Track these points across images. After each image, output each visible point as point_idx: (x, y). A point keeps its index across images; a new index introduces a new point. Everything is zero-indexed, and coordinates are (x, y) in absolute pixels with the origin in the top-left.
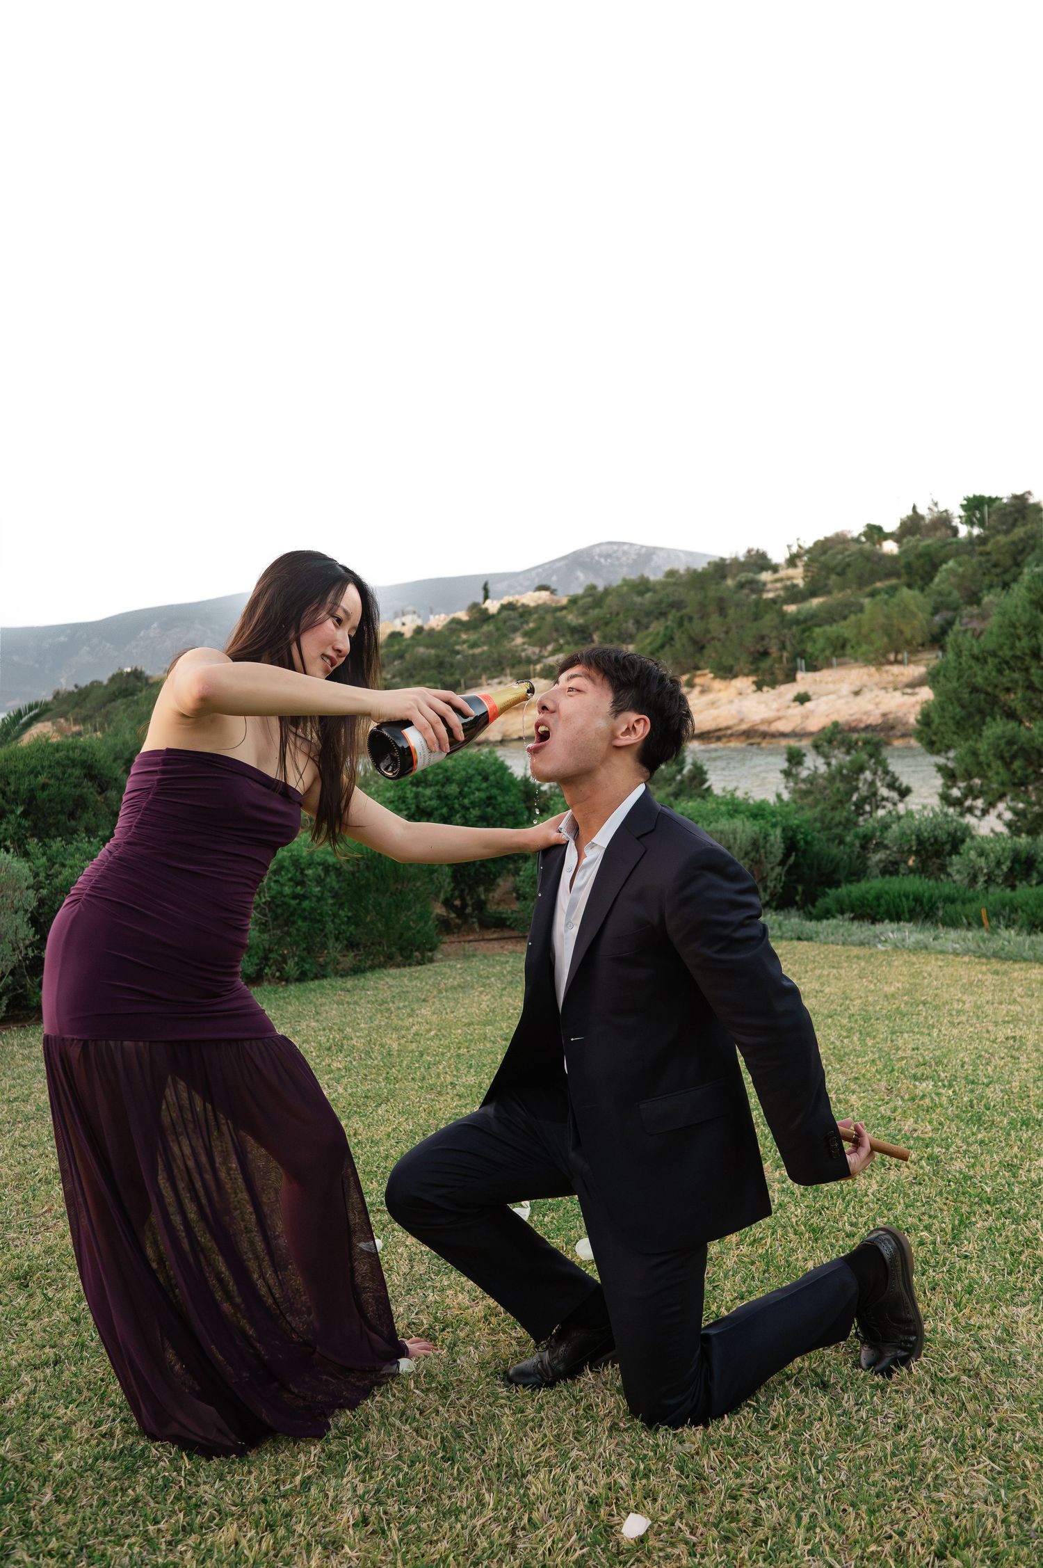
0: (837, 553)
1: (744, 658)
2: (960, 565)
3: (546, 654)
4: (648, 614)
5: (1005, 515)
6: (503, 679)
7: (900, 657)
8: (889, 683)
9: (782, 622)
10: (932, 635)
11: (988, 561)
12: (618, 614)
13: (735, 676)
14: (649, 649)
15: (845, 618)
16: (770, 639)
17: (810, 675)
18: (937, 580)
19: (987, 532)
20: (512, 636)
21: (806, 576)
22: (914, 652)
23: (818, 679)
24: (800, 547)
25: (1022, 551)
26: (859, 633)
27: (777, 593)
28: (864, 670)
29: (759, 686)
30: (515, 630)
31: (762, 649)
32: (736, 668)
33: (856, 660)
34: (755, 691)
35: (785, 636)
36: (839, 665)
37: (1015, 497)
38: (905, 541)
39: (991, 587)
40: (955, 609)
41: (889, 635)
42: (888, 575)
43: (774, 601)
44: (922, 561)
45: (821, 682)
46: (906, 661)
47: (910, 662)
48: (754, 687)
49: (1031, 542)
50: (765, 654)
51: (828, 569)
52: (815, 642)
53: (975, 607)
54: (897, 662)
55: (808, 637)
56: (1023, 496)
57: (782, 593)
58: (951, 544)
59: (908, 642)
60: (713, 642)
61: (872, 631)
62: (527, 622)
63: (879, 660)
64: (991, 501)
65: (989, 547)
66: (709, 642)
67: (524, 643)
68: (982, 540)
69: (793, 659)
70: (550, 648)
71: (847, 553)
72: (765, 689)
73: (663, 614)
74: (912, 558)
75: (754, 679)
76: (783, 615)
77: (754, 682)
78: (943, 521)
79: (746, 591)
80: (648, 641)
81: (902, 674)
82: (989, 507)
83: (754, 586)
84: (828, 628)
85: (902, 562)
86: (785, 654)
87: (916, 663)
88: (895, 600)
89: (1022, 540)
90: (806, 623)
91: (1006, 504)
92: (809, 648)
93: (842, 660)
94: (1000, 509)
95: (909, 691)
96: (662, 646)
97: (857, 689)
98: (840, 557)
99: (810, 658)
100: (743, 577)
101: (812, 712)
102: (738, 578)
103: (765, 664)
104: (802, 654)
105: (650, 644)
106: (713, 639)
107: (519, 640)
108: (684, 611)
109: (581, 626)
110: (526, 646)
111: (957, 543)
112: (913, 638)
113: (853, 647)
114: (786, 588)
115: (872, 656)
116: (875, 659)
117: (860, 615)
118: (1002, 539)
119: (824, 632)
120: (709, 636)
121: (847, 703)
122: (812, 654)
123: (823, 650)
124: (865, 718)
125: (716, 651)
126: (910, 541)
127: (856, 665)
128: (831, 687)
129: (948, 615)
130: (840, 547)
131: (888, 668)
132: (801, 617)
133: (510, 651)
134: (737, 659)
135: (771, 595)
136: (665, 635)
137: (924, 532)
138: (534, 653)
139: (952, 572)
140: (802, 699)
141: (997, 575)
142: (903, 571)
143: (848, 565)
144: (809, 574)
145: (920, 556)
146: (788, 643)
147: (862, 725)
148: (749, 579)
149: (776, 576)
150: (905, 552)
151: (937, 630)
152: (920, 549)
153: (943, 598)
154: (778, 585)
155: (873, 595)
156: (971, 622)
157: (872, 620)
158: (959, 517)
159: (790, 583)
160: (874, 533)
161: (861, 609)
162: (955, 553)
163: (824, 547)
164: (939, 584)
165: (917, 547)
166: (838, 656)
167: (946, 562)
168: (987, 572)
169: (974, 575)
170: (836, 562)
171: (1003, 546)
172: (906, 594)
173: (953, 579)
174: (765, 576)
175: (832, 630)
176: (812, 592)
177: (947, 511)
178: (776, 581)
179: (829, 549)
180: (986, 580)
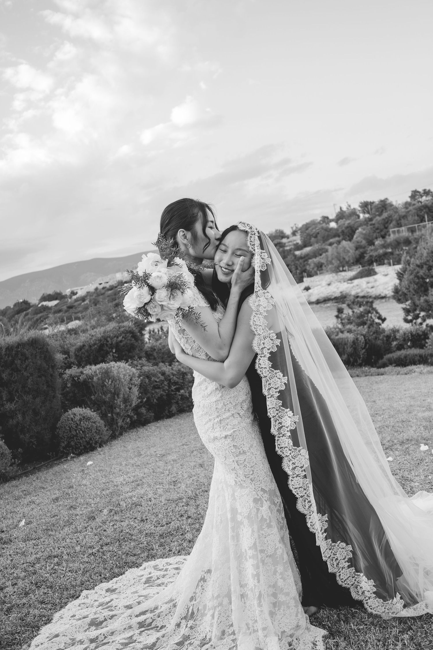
0: (313, 229)
2: (364, 230)
5: (378, 208)
7: (344, 269)
8: (341, 279)
9: (295, 258)
10: (356, 259)
11: (374, 227)
15: (321, 255)
16: (291, 265)
17: (309, 279)
18: (355, 236)
19: (372, 216)
21: (301, 239)
22: (350, 266)
23: (312, 280)
24: (296, 228)
25: (387, 222)
26: (327, 260)
27: (291, 247)
28: (331, 275)
33: (327, 271)
35: (297, 264)
36: (320, 274)
37: (381, 201)
38: (339, 222)
39: (376, 238)
40: (365, 248)
41: (339, 260)
42: (335, 236)
43: (290, 250)
44: (348, 229)
45: (314, 281)
46: (347, 270)
47: (349, 270)
49: (391, 218)
51: (310, 236)
52: (310, 265)
53: (372, 246)
54: (343, 271)
55: (307, 263)
56: (384, 200)
57: (293, 247)
58: (358, 222)
59: (347, 263)
61: (333, 259)
63: (337, 270)
64: (372, 203)
65: (373, 222)
68: (371, 220)
69: (301, 273)
71: (317, 228)
74: (344, 228)
76: (295, 256)
78: (353, 213)
81: (346, 275)
82: (371, 206)
83: (281, 245)
85: (340, 230)
86: (298, 271)
87: (351, 270)
88: (340, 246)
89: (386, 218)
90: (306, 258)
91: (378, 204)
92: (308, 268)
93: (321, 272)
94: (376, 206)
95: (350, 282)
97: (329, 283)
98: (314, 230)
101: (312, 293)
104: (305, 271)
111: (360, 221)
112: (349, 261)
113: (325, 266)
114: (294, 245)
115: (333, 269)
116: (334, 270)
117: (327, 253)
118: (378, 218)
119: (313, 261)
121: (326, 289)
122: (309, 271)
123: (313, 269)
124: (333, 294)
126: (341, 222)
127: (327, 273)
128: (318, 283)
129: (361, 250)
130: (314, 226)
131: (340, 273)
132: (303, 256)
135: (288, 248)
137: (346, 217)
139: (361, 233)
140: (307, 289)
141: (378, 233)
142: (341, 234)
143: (318, 233)
144: (303, 238)
145: (347, 227)
146: (298, 267)
147: (333, 297)
148: (278, 242)
149: (289, 240)
150: (340, 226)
151: (358, 256)
152: (346, 225)
153: (359, 244)
154: (290, 243)
155: (331, 244)
156: (371, 252)
157: (332, 255)
158: (359, 211)
159: (295, 242)
160: (326, 219)
161: (327, 251)
162: (361, 225)
163: (307, 227)
164: (357, 238)
165: (344, 224)
166: (319, 271)
167: (358, 229)
168: (375, 232)
169: (370, 233)
170: (313, 232)
171: (379, 221)
172: (344, 243)
173: (362, 236)
174: (284, 240)
175: (316, 260)
176: (305, 245)
177: (354, 209)
178: (289, 242)
179: (309, 227)
180: (375, 235)
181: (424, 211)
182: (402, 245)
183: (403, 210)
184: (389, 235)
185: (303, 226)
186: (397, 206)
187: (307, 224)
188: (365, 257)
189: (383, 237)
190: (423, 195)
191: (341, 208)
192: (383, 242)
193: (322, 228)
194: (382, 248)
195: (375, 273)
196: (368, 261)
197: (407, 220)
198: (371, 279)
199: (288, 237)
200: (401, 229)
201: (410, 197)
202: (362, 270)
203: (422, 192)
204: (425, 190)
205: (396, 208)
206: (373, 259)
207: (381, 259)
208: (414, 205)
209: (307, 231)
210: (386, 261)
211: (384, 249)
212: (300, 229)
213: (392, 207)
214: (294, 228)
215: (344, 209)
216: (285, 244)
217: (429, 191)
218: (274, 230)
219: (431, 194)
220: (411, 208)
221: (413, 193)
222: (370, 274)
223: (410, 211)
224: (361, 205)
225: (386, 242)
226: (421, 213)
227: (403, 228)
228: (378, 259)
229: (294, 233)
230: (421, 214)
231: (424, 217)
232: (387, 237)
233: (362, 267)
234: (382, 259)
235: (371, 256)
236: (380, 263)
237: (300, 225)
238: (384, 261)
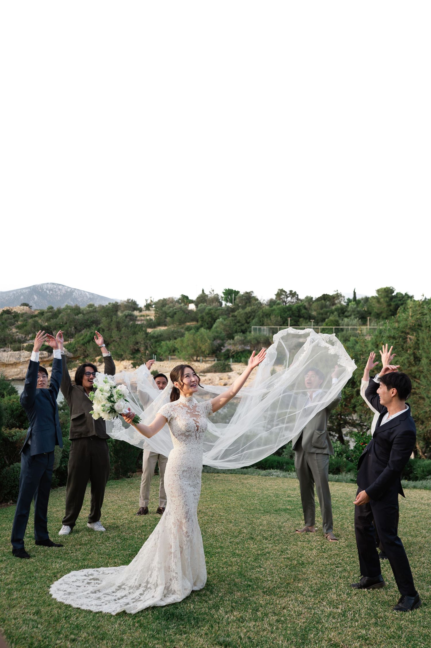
0: (170, 307)
1: (128, 352)
2: (225, 319)
3: (28, 339)
4: (81, 324)
5: (242, 300)
6: (5, 349)
7: (198, 359)
9: (147, 336)
10: (213, 351)
11: (235, 320)
12: (66, 323)
13: (123, 360)
14: (82, 342)
15: (175, 339)
16: (141, 344)
17: (158, 362)
18: (214, 326)
19: (234, 307)
20: (11, 327)
21: (156, 316)
22: (205, 357)
23: (162, 365)
25: (250, 317)
26: (182, 346)
27: (143, 322)
29: (135, 365)
30: (12, 324)
31: (136, 348)
32: (124, 356)
33: (179, 358)
34: (132, 368)
35: (148, 343)
36: (172, 359)
37: (247, 293)
38: (199, 305)
39: (236, 332)
40: (223, 340)
41: (195, 348)
42: (192, 320)
43: (141, 326)
44: (208, 316)
46: (201, 360)
47: (203, 361)
48: (132, 366)
49: (254, 314)
50: (138, 351)
51: (166, 314)
52: (162, 348)
53: (232, 340)
54: (196, 361)
55: (159, 345)
56: (250, 293)
57: (145, 323)
58: (219, 309)
59: (203, 352)
60: (113, 343)
61: (188, 346)
62: (17, 321)
63: (190, 359)
64: (237, 293)
66: (111, 342)
67: (17, 332)
68: (233, 310)
69: (151, 355)
70: (30, 336)
71: (174, 308)
72: (137, 367)
73: (88, 326)
74: (204, 314)
75: (132, 362)
76: (147, 334)
77: (132, 363)
78: (216, 299)
79: (128, 319)
80: (81, 338)
81: (199, 366)
82: (235, 296)
83: (132, 317)
84: (168, 342)
85: (200, 315)
86: (147, 351)
87: (206, 362)
88: (198, 333)
89: (249, 312)
90: (158, 339)
91: (243, 295)
92: (159, 351)
93: (173, 357)
94: (240, 297)
95: (202, 374)
96: (89, 342)
98: (171, 309)
99: (159, 355)
100: (127, 312)
102: (124, 313)
103: (138, 356)
104: (155, 353)
105: (83, 339)
106: (114, 341)
107: (14, 330)
108: (100, 326)
109: (47, 326)
110: (18, 334)
111: (222, 309)
112: (205, 351)
113: (178, 352)
114: (147, 320)
116: (188, 358)
117: (182, 338)
118: (241, 311)
119: (166, 343)
120: (112, 339)
122: (160, 353)
123: (165, 352)
125: (115, 346)
126: (202, 305)
127: (179, 360)
128: (167, 369)
129: (219, 341)
130: (171, 305)
131: (193, 363)
132: (155, 335)
133: (10, 335)
134: (125, 352)
135: (139, 323)
136: (90, 336)
137: (208, 303)
138: (22, 337)
139: (222, 323)
141: (239, 326)
142: (200, 320)
143: (175, 313)
144: (157, 315)
145: (208, 314)
146: (149, 346)
148: (130, 314)
149: (141, 314)
150: (199, 310)
151: (215, 348)
152: (207, 311)
153: (217, 335)
154: (143, 318)
155: (188, 329)
156: (229, 346)
157: (188, 341)
158: (222, 297)
159: (148, 318)
160: (185, 299)
161: (182, 335)
162: (222, 314)
163: (163, 303)
164: (216, 328)
165: (204, 309)
166: (171, 355)
167: (219, 319)
168: (235, 324)
169: (230, 325)
170: (170, 311)
171: (242, 314)
172: (202, 330)
173: (222, 327)
174: (136, 313)
175: (170, 343)
176: (159, 323)
177: (217, 294)
178: (141, 316)
179: (166, 304)
180: (235, 327)
181: (288, 313)
182: (262, 345)
183: (267, 307)
184: (250, 332)
185: (159, 301)
186: (262, 301)
187: (165, 300)
188: (222, 349)
189: (244, 332)
190: (289, 295)
191: (203, 290)
192: (243, 338)
193: (181, 308)
194: (240, 344)
195: (231, 370)
196: (225, 355)
197: (270, 320)
198: (225, 375)
199: (140, 310)
200: (262, 327)
201: (275, 295)
202: (217, 364)
203: (288, 292)
204: (291, 291)
205: (260, 304)
206: (230, 355)
207: (238, 355)
208: (279, 304)
209: (164, 309)
210: (243, 359)
211: (243, 346)
212: (156, 304)
213: (257, 302)
214: (149, 302)
215: (207, 292)
216: (136, 317)
217: (295, 293)
218: (126, 299)
219: (296, 296)
220: (274, 307)
221: (279, 292)
222: (225, 369)
223: (274, 310)
224: (224, 291)
225: (246, 337)
226: (285, 314)
227: (265, 327)
228: (235, 355)
229: (148, 307)
230: (284, 316)
231: (287, 320)
232: (248, 333)
233: (217, 360)
234: (240, 356)
235: (228, 350)
236: (236, 360)
237: (156, 300)
238: (241, 358)
